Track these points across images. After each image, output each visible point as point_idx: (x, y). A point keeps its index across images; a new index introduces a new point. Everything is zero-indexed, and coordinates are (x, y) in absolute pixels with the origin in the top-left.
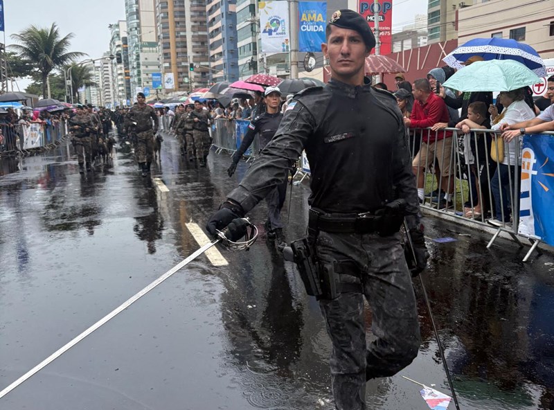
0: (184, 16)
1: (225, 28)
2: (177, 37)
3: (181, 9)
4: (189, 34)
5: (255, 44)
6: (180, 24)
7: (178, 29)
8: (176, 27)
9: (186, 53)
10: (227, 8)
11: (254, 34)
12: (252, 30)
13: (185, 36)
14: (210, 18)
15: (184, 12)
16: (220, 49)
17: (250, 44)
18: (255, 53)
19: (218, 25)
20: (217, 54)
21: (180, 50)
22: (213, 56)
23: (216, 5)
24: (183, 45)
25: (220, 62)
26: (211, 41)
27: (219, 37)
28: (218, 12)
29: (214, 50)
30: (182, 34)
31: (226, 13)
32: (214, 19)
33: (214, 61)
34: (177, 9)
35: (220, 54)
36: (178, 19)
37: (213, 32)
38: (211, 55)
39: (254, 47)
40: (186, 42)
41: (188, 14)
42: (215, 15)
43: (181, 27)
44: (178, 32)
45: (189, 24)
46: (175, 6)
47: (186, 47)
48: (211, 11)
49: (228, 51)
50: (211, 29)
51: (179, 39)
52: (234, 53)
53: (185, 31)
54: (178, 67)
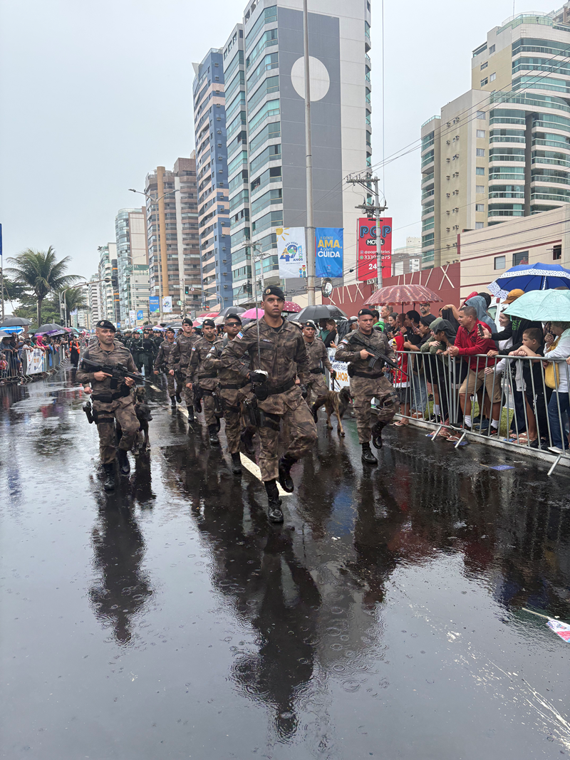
0: (176, 239)
1: (218, 251)
2: (169, 260)
3: (173, 231)
4: (181, 257)
5: (249, 268)
6: (172, 247)
7: (170, 252)
8: (168, 250)
9: (178, 275)
10: (220, 231)
11: (249, 257)
12: (247, 253)
13: (177, 259)
14: (203, 241)
15: (176, 234)
16: (213, 272)
17: (244, 267)
18: (250, 277)
19: (211, 248)
20: (210, 277)
21: (171, 273)
22: (206, 279)
23: (209, 228)
24: (174, 267)
25: (213, 285)
26: (204, 264)
27: (212, 260)
28: (211, 235)
29: (207, 272)
30: (174, 256)
31: (220, 236)
32: (207, 242)
33: (207, 284)
34: (169, 231)
35: (213, 277)
36: (169, 242)
37: (205, 255)
38: (204, 277)
39: (249, 271)
40: (178, 265)
41: (180, 237)
42: (208, 238)
43: (173, 249)
44: (170, 255)
45: (181, 246)
46: (167, 229)
47: (177, 270)
48: (204, 234)
49: (221, 274)
50: (204, 252)
51: (171, 262)
52: (228, 276)
53: (177, 254)
54: (170, 290)
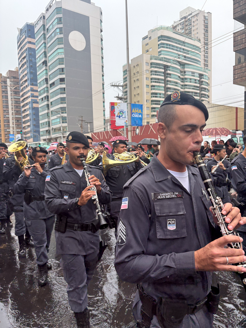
0: (8, 108)
1: (31, 114)
2: (4, 117)
3: (7, 104)
4: (11, 117)
5: (49, 122)
6: (6, 111)
7: (5, 114)
8: (4, 113)
9: (9, 125)
10: (32, 105)
11: (49, 117)
12: (48, 115)
13: (9, 117)
14: (23, 109)
15: (8, 106)
16: (28, 124)
17: (46, 122)
18: (49, 126)
19: (28, 113)
20: (27, 126)
21: (6, 123)
22: (25, 127)
23: (26, 103)
24: (7, 121)
25: (29, 129)
26: (24, 120)
27: (28, 118)
28: (28, 107)
29: (25, 124)
30: (7, 116)
31: (32, 107)
32: (25, 110)
33: (25, 129)
34: (4, 104)
35: (29, 126)
36: (5, 109)
37: (24, 116)
38: (23, 126)
39: (49, 124)
40: (9, 120)
41: (10, 107)
42: (26, 108)
43: (7, 113)
44: (5, 115)
45: (10, 111)
46: (3, 103)
47: (9, 122)
48: (23, 106)
49: (33, 125)
50: (23, 115)
51: (5, 119)
52: (37, 126)
53: (9, 115)
54: (5, 132)
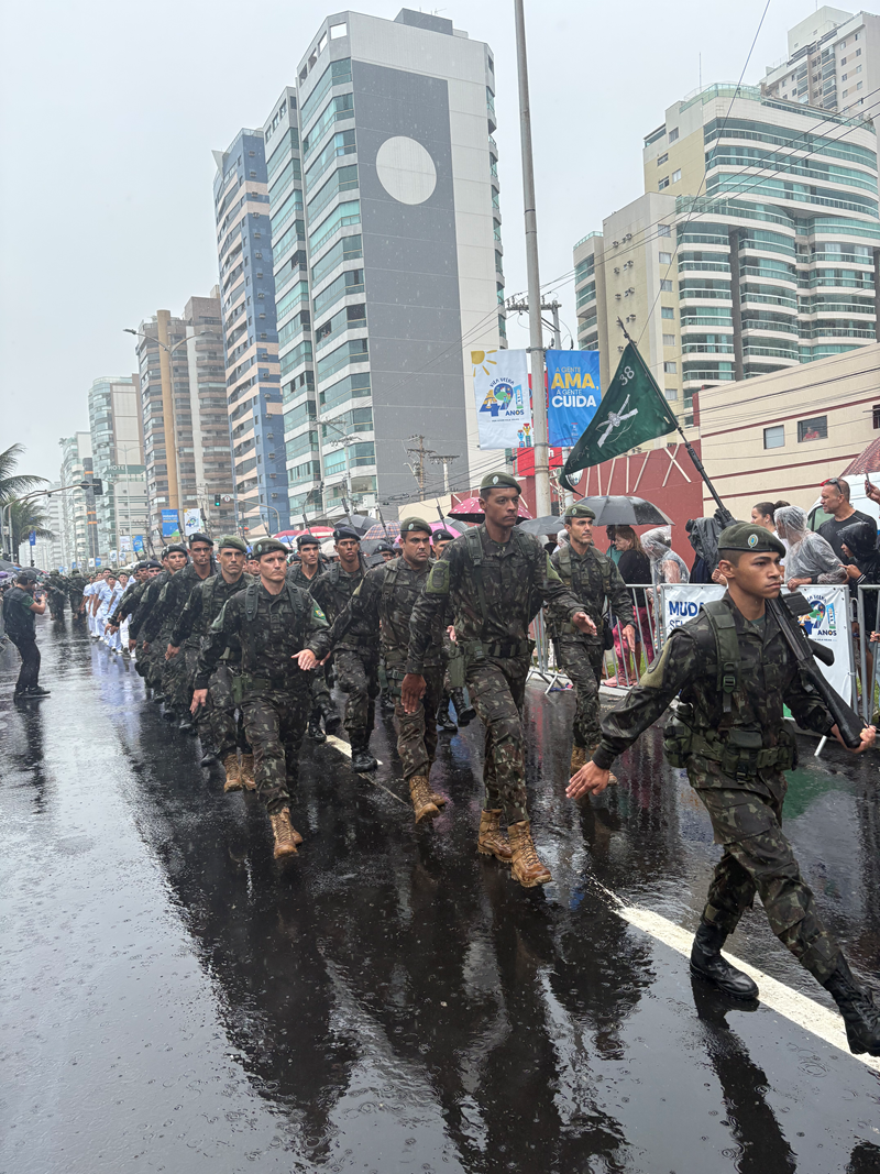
0: (190, 423)
1: (261, 440)
2: (180, 456)
3: (185, 411)
4: (198, 451)
5: (316, 464)
6: (185, 435)
7: (182, 443)
8: (178, 440)
9: (194, 480)
10: (264, 408)
11: (315, 448)
12: (311, 442)
13: (192, 455)
14: (235, 424)
15: (189, 416)
16: (253, 473)
17: (309, 463)
18: (318, 477)
19: (249, 435)
20: (249, 481)
21: (184, 476)
22: (242, 483)
23: (245, 404)
24: (189, 467)
25: (254, 493)
26: (238, 461)
27: (252, 454)
28: (249, 415)
29: (242, 474)
30: (187, 450)
31: (263, 416)
32: (241, 427)
33: (243, 492)
34: (179, 411)
35: (254, 480)
36: (180, 428)
37: (239, 447)
38: (238, 483)
39: (316, 469)
40: (193, 464)
41: (196, 419)
42: (243, 420)
43: (186, 439)
44: (182, 449)
45: (198, 434)
46: (176, 408)
47: (193, 471)
48: (236, 414)
49: (267, 476)
50: (236, 443)
51: (183, 460)
52: (279, 478)
53: (192, 446)
